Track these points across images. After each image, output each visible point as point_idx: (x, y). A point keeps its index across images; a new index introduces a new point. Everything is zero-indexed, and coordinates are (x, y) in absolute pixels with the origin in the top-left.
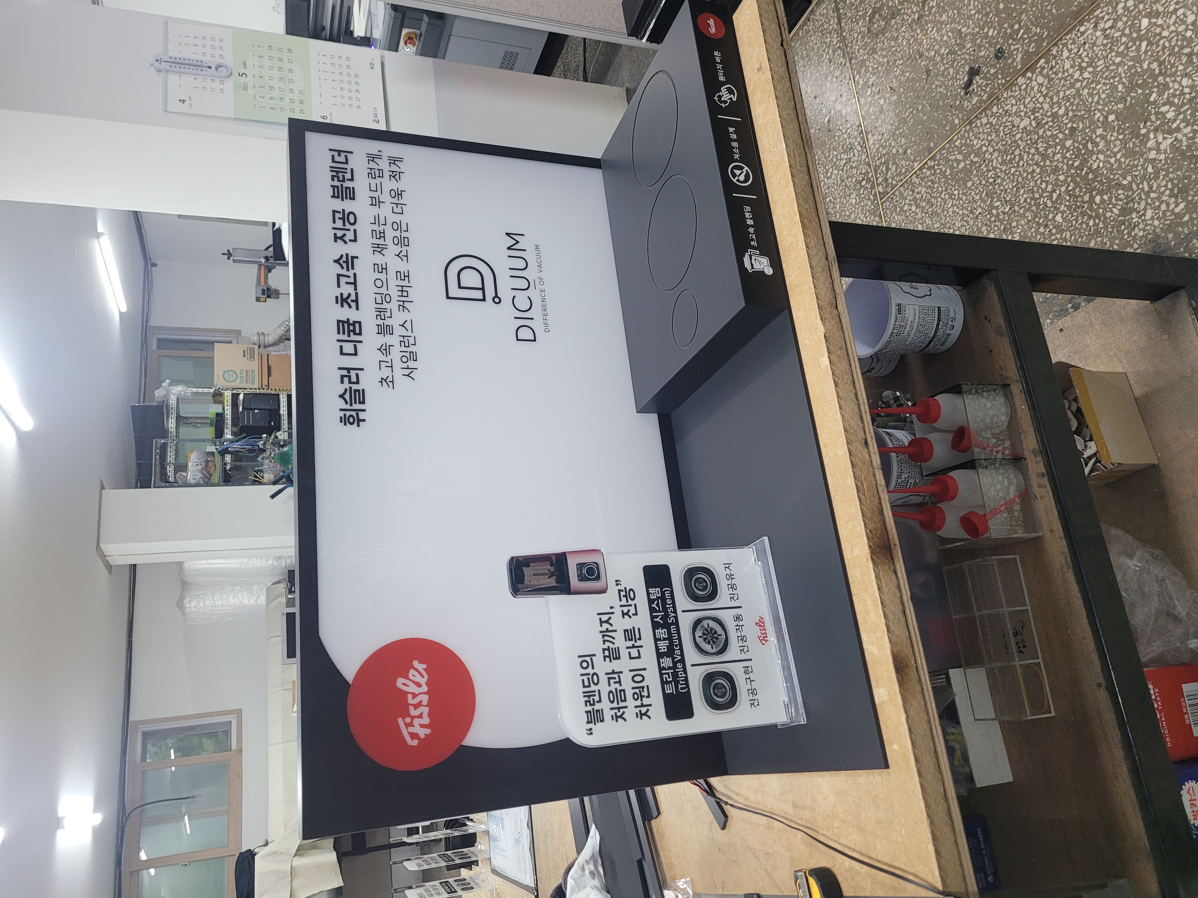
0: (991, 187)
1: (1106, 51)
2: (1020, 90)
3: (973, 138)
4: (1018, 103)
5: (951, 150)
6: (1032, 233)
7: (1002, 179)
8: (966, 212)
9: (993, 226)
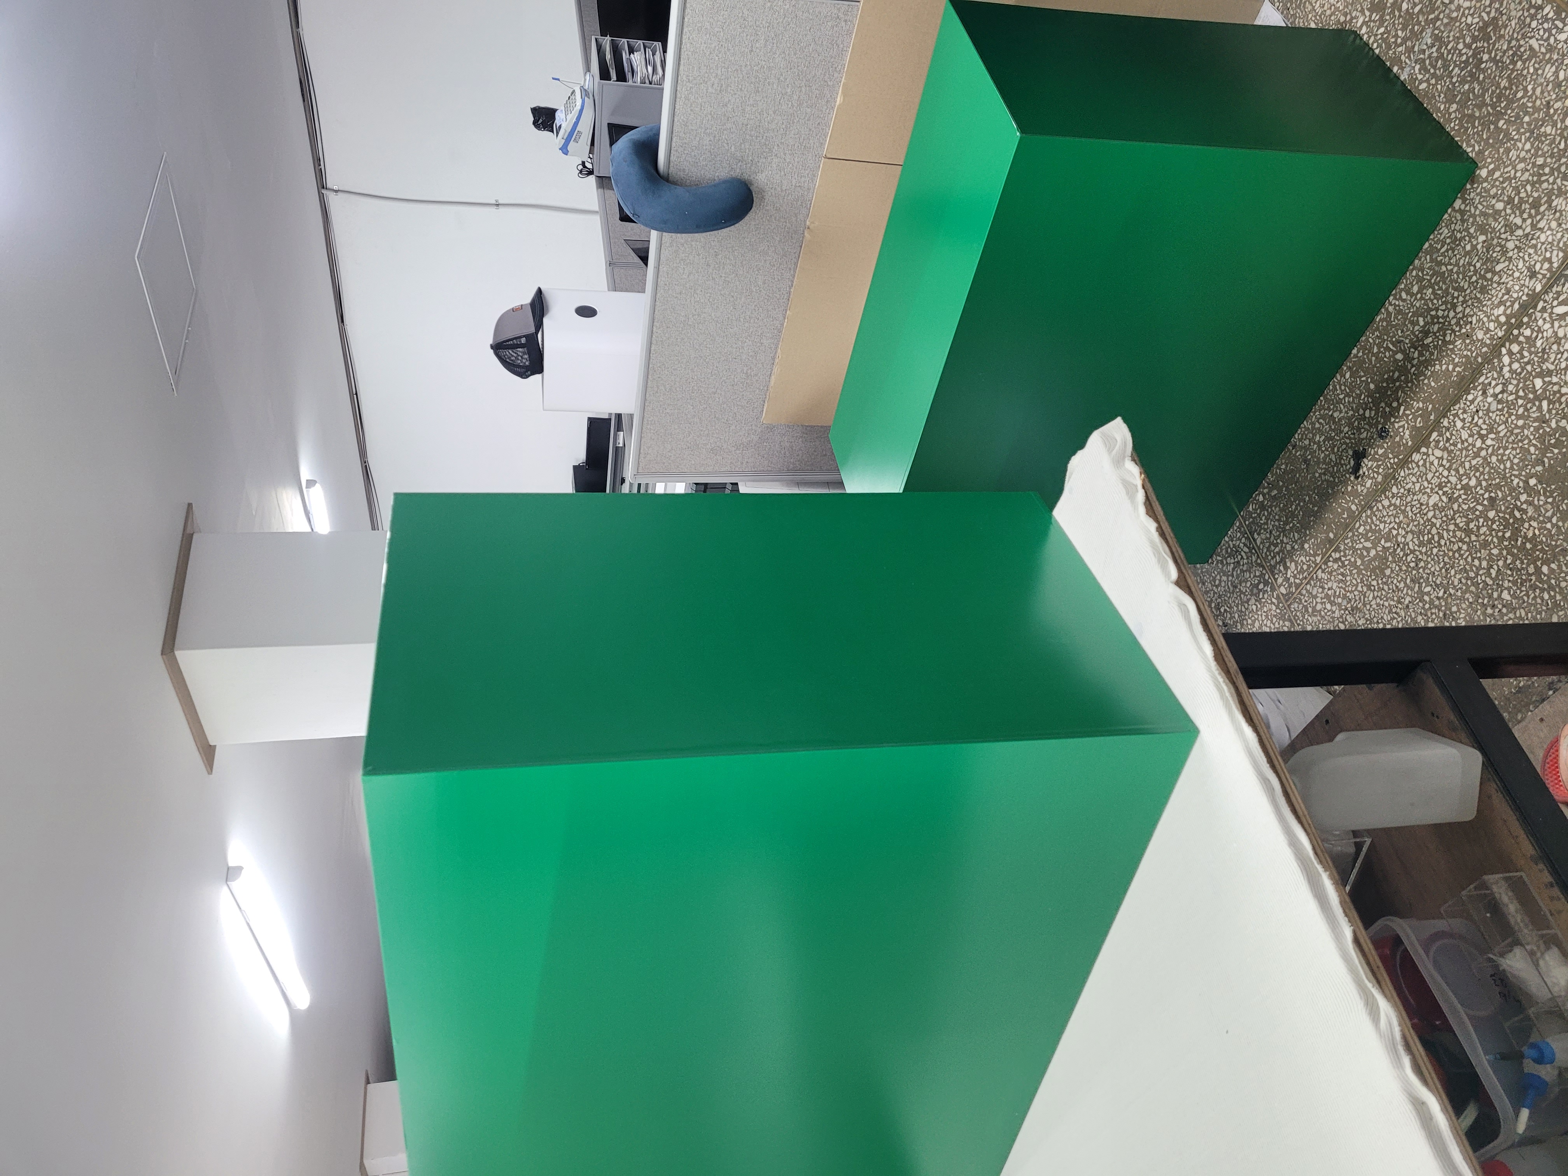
0: (1414, 572)
1: (1504, 416)
2: (1418, 466)
3: (1378, 523)
4: (1420, 480)
5: (1356, 538)
6: (1479, 617)
7: (1424, 561)
8: (1392, 603)
9: (1429, 615)
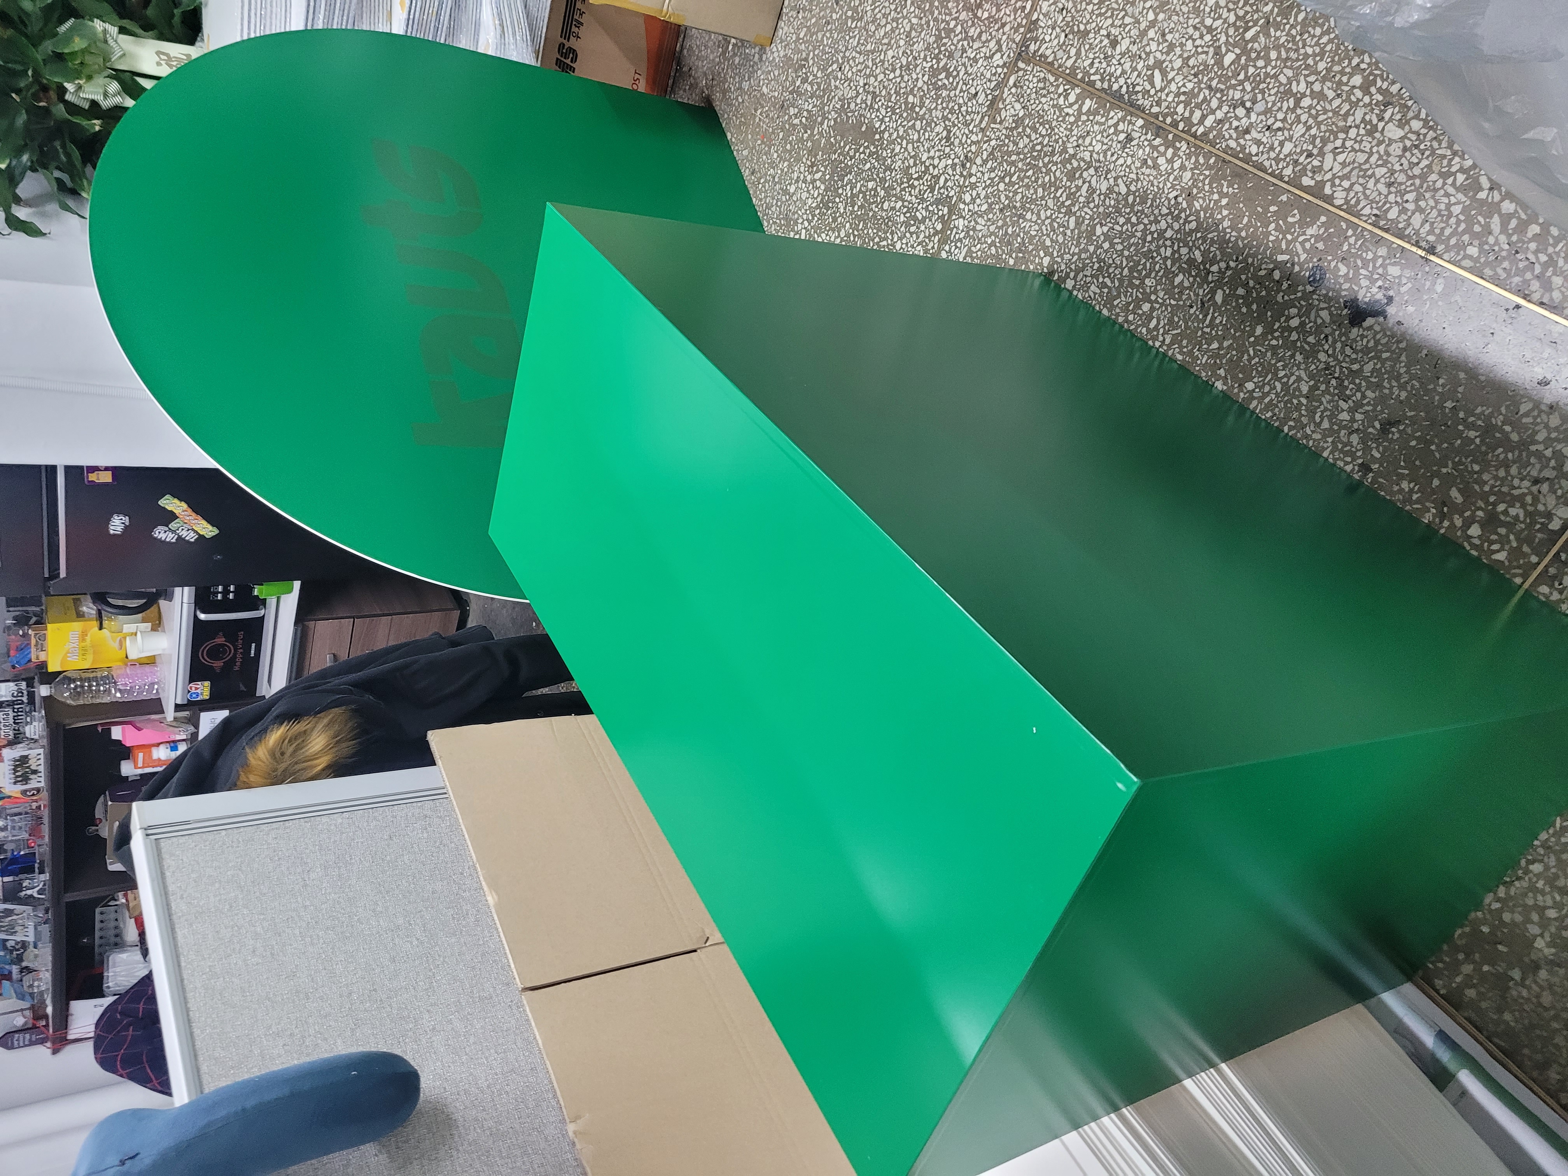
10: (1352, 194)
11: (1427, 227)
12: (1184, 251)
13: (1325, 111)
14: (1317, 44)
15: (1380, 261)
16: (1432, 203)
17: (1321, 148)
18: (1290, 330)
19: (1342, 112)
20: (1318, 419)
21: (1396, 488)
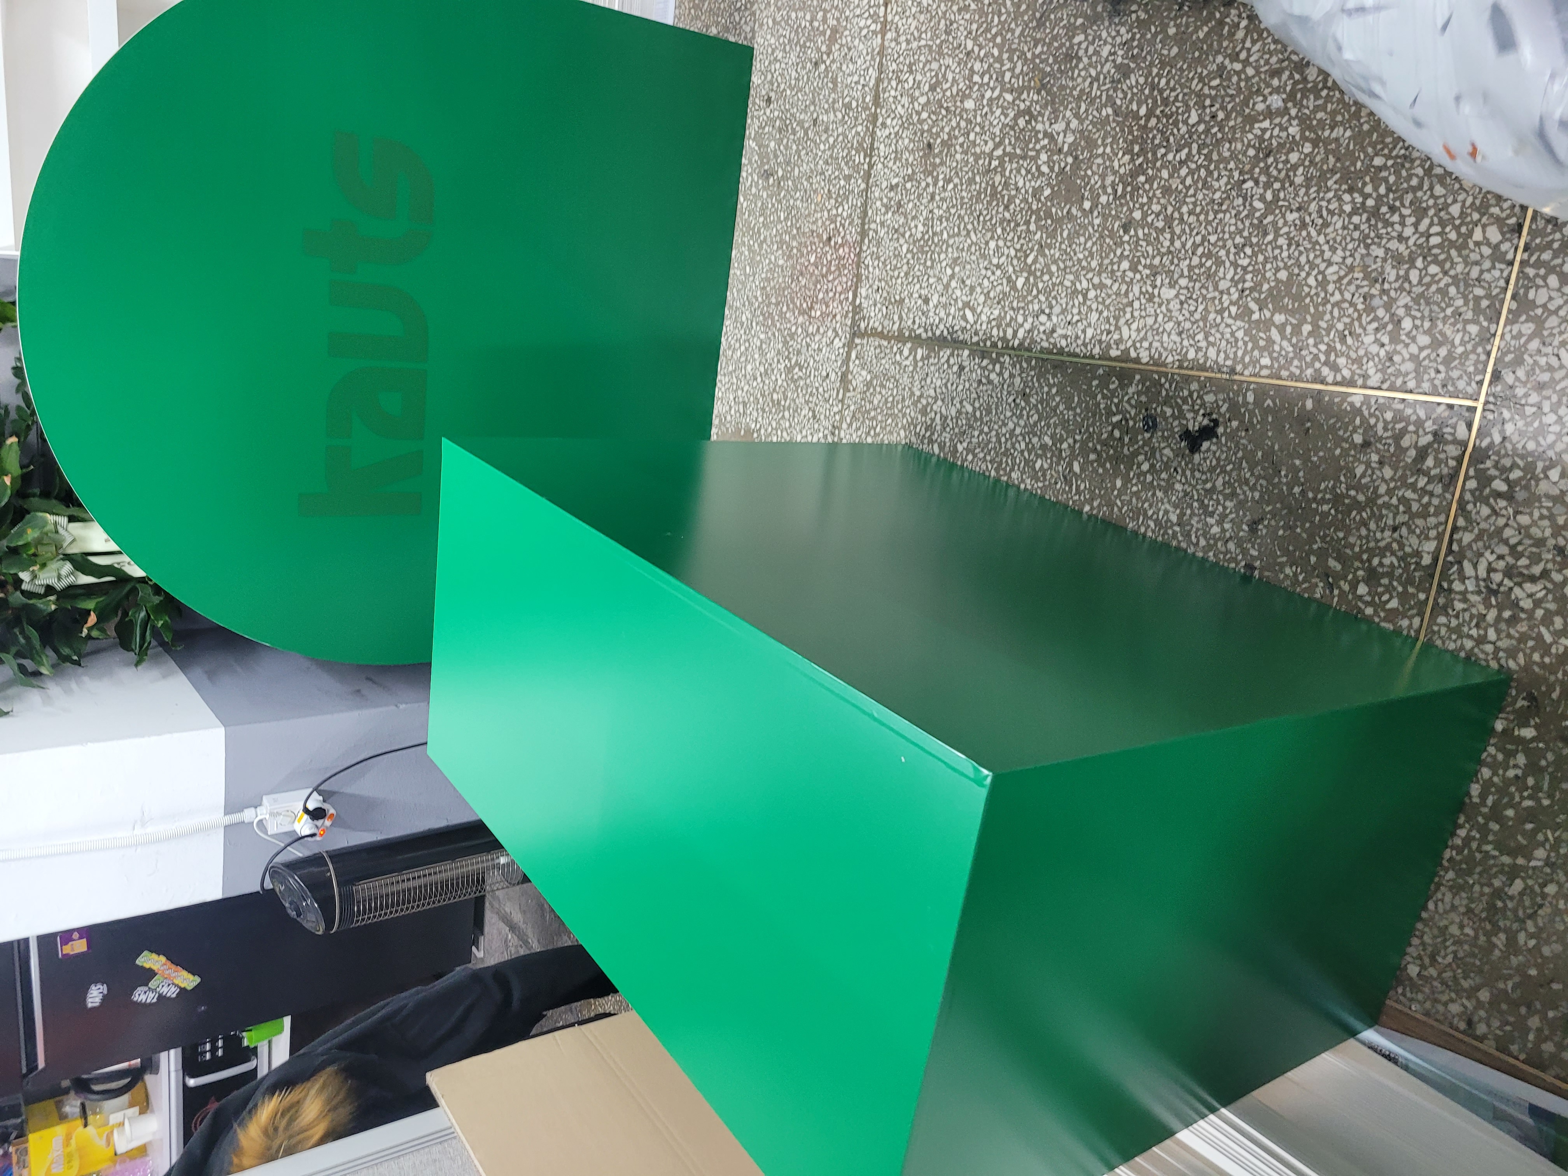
10: (1153, 351)
11: (1222, 355)
12: (1035, 440)
13: (1109, 296)
14: (1085, 249)
15: (1195, 395)
16: (1218, 336)
17: (1116, 325)
18: (1145, 474)
19: (1123, 292)
20: (1194, 540)
21: (1282, 576)
